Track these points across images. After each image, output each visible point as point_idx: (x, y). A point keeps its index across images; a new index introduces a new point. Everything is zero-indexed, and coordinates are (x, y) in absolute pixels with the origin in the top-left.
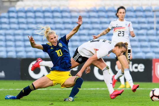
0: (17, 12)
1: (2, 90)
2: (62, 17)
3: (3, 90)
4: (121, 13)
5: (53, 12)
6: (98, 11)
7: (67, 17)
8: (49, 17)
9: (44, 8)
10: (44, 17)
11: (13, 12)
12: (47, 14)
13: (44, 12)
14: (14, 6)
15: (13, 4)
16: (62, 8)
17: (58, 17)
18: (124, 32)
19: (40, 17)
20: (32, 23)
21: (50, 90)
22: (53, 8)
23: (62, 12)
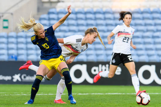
0: (58, 13)
1: (41, 94)
2: (105, 19)
3: (43, 95)
4: (127, 18)
5: (95, 13)
6: (142, 13)
7: (110, 19)
8: (91, 19)
9: (86, 10)
10: (86, 19)
11: (53, 13)
12: (89, 16)
13: (86, 13)
14: (55, 8)
15: (53, 5)
16: (104, 10)
17: (100, 19)
18: (129, 38)
19: (81, 19)
20: (73, 25)
21: (92, 95)
22: (95, 10)
23: (104, 13)
